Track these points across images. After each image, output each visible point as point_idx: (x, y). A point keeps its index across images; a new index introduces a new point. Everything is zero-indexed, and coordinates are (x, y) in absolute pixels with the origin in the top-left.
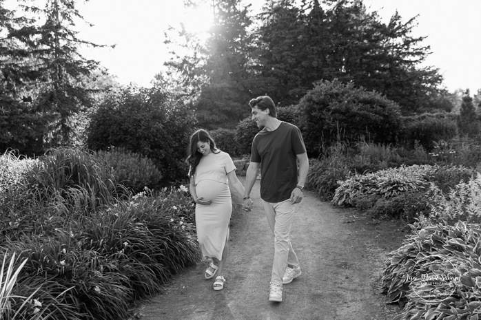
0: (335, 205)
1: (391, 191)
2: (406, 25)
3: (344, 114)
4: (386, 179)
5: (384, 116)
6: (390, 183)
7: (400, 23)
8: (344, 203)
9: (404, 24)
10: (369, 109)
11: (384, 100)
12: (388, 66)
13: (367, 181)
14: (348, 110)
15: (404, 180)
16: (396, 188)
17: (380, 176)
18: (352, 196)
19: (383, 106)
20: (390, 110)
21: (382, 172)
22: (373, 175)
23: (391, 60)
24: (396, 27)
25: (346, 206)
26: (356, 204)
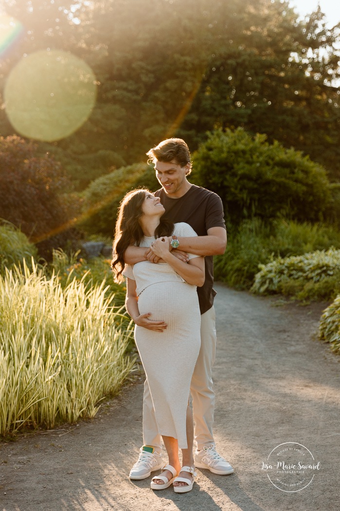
0: (256, 293)
1: (319, 275)
2: (333, 29)
3: (256, 181)
4: (315, 262)
5: (307, 185)
6: (319, 267)
7: (323, 25)
8: (267, 290)
9: (330, 28)
10: (288, 176)
11: (307, 162)
12: (304, 93)
13: (293, 265)
14: (260, 176)
15: (333, 263)
16: (325, 272)
17: (307, 259)
18: (276, 281)
19: (306, 172)
20: (315, 177)
21: (308, 255)
22: (299, 258)
23: (309, 84)
24: (317, 31)
25: (270, 293)
26: (282, 289)
